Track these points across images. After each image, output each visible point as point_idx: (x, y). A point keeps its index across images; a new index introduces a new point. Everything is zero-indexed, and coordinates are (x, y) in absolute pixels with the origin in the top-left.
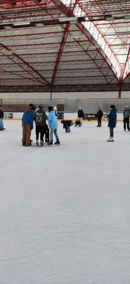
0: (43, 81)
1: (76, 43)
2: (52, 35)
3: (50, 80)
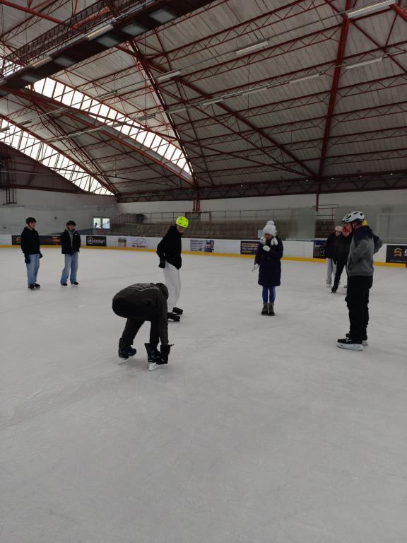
0: (298, 168)
2: (306, 41)
3: (315, 165)
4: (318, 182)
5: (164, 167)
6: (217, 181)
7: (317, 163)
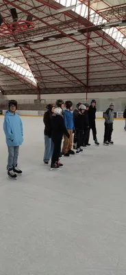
0: (79, 83)
1: (100, 48)
3: (85, 82)
4: (87, 88)
5: (24, 80)
6: (47, 87)
7: (86, 81)
